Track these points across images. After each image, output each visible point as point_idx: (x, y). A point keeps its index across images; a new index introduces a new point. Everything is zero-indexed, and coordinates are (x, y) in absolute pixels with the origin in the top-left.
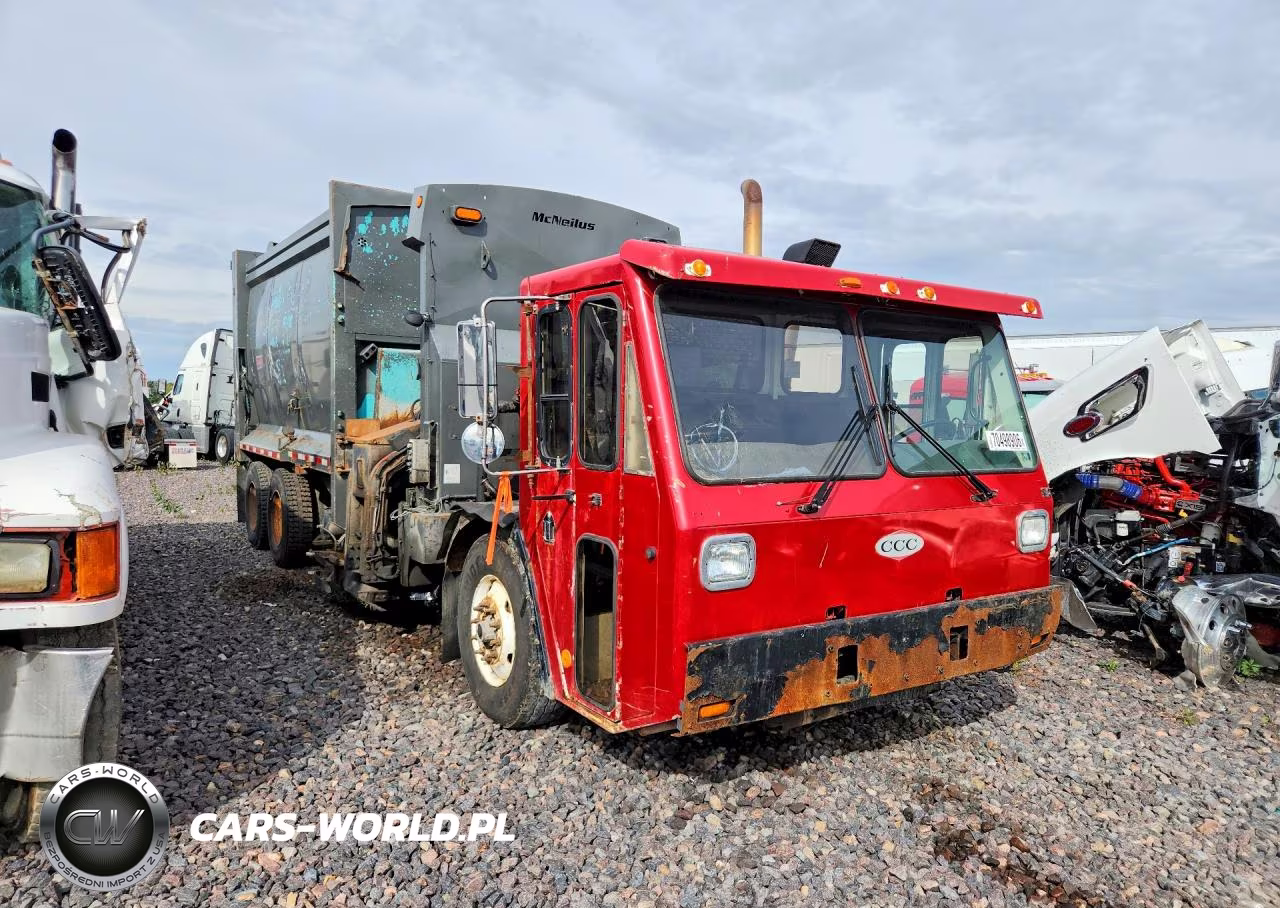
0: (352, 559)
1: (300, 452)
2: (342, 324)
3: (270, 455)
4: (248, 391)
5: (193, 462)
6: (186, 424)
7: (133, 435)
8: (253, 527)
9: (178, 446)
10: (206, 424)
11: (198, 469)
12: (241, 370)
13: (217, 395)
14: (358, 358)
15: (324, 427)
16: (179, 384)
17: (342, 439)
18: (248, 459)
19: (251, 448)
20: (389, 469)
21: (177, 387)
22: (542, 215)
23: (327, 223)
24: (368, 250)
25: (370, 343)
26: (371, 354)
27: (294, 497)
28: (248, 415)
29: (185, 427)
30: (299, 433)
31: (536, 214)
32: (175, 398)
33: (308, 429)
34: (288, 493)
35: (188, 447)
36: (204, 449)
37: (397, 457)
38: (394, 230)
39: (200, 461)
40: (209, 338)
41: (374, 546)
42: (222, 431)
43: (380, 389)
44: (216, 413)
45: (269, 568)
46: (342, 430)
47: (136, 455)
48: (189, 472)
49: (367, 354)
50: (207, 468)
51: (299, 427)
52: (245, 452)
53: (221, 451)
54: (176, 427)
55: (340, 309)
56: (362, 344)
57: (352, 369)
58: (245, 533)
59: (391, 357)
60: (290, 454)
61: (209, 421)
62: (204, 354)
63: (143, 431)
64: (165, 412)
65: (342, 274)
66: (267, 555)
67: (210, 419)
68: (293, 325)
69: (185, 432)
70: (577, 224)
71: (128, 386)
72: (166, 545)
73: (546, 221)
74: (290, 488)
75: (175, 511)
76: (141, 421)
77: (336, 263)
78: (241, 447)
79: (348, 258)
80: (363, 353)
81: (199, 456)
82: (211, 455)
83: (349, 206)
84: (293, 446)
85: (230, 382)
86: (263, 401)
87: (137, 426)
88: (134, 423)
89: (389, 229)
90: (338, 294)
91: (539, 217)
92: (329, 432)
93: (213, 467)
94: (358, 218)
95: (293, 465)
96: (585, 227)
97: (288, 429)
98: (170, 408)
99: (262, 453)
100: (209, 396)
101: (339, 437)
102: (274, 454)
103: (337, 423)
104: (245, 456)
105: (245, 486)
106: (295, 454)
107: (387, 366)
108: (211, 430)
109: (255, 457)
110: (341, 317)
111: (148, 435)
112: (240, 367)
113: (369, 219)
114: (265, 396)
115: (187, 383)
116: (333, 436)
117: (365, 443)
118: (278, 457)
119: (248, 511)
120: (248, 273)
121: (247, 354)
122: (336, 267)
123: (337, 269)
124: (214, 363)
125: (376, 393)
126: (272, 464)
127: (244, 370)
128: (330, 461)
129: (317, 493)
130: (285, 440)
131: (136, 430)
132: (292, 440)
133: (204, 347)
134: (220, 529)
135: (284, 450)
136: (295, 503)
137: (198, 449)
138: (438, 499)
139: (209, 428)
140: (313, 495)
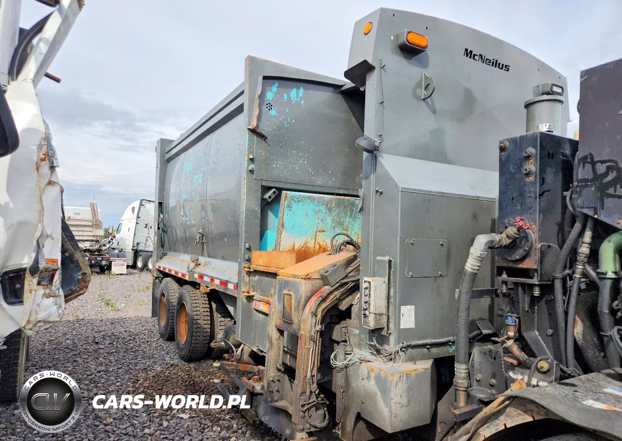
0: (272, 392)
1: (206, 275)
2: (251, 171)
3: (180, 275)
4: (163, 229)
5: (124, 270)
6: (122, 249)
7: (39, 284)
8: (163, 323)
9: (117, 262)
10: (133, 250)
11: (127, 274)
12: (159, 216)
13: (139, 234)
14: (263, 200)
15: (232, 258)
16: (119, 229)
17: (249, 268)
18: (161, 276)
19: (164, 269)
20: (324, 306)
21: (118, 230)
22: (471, 52)
23: (243, 93)
24: (273, 112)
25: (272, 188)
26: (273, 197)
27: (198, 309)
28: (163, 246)
29: (121, 251)
30: (202, 260)
31: (466, 50)
32: (118, 236)
33: (209, 256)
34: (194, 305)
35: (122, 262)
36: (131, 263)
37: (331, 293)
38: (292, 99)
39: (128, 270)
40: (136, 204)
41: (308, 391)
42: (140, 253)
43: (283, 226)
44: (138, 244)
45: (176, 361)
46: (249, 260)
47: (41, 316)
48: (121, 276)
49: (270, 197)
50: (131, 274)
51: (202, 255)
52: (160, 271)
53: (140, 264)
54: (116, 251)
55: (251, 159)
56: (266, 189)
57: (258, 209)
58: (156, 326)
59: (293, 198)
60: (196, 276)
61: (134, 248)
62: (133, 212)
63: (57, 278)
64: (111, 243)
65: (253, 131)
66: (171, 346)
67: (134, 247)
68: (203, 181)
69: (121, 254)
70: (496, 64)
71: (38, 207)
72: (104, 337)
73: (474, 58)
74: (195, 302)
75: (112, 307)
76: (54, 261)
77: (249, 123)
78: (157, 268)
79: (259, 118)
80: (266, 196)
81: (128, 267)
82: (134, 266)
83: (261, 78)
84: (199, 270)
85: (146, 227)
86: (173, 236)
87: (46, 270)
88: (42, 265)
89: (289, 98)
90: (250, 147)
91: (469, 53)
92: (236, 261)
93: (135, 274)
94: (267, 88)
95: (199, 284)
96: (502, 68)
97: (195, 257)
98: (114, 241)
99: (173, 273)
100: (135, 234)
101: (246, 265)
102: (183, 275)
103: (245, 254)
104: (159, 273)
105: (158, 295)
106: (201, 277)
107: (289, 207)
108: (134, 253)
109: (166, 275)
110: (252, 166)
111: (64, 283)
112: (159, 214)
113: (274, 88)
114: (174, 233)
115: (124, 228)
116: (240, 264)
117: (294, 276)
118: (187, 278)
119: (159, 311)
120: (167, 153)
121: (164, 205)
122: (249, 125)
123: (251, 127)
124: (138, 217)
125: (278, 229)
126: (181, 282)
127: (162, 216)
128: (237, 286)
129: (214, 306)
130: (192, 265)
131: (46, 278)
132: (198, 265)
133: (133, 209)
134: (139, 320)
135: (192, 272)
136: (198, 313)
137: (127, 263)
138: (392, 346)
139: (133, 252)
140: (211, 308)
